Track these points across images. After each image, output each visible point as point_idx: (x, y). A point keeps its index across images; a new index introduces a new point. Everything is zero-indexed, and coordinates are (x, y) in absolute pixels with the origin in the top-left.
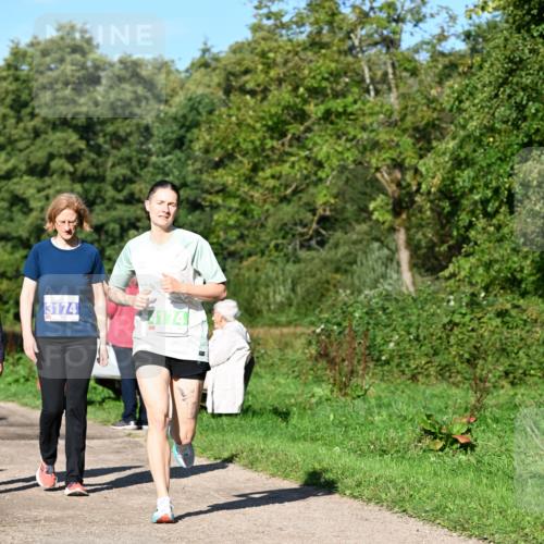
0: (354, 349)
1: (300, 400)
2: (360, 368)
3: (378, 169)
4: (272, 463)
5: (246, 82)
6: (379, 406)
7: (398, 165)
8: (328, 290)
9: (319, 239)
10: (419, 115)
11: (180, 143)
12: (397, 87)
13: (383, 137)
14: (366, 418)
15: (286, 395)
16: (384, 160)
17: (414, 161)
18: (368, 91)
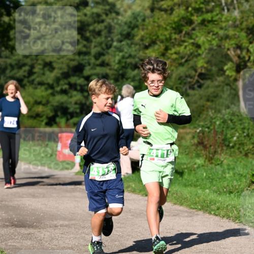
0: (216, 140)
1: (188, 166)
2: (219, 150)
3: (228, 49)
4: (175, 197)
5: (163, 5)
6: (229, 169)
7: (239, 47)
8: (203, 110)
9: (199, 84)
10: (249, 21)
11: (128, 36)
12: (239, 8)
13: (231, 32)
14: (222, 175)
15: (181, 164)
16: (232, 44)
17: (247, 45)
18: (223, 9)
